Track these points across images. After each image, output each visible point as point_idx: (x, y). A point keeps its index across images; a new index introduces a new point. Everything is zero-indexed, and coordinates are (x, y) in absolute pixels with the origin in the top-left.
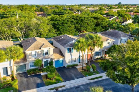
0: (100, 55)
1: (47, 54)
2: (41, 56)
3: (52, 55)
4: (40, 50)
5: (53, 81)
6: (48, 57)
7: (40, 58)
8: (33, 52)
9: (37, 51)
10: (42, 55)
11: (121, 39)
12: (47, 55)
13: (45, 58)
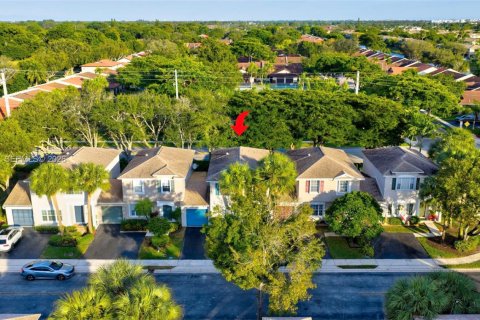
0: (321, 214)
1: (168, 190)
2: (154, 194)
3: (179, 195)
4: (151, 179)
5: (158, 253)
6: (169, 197)
7: (152, 199)
8: (136, 182)
9: (145, 180)
10: (155, 191)
11: (394, 177)
12: (167, 193)
13: (162, 200)
